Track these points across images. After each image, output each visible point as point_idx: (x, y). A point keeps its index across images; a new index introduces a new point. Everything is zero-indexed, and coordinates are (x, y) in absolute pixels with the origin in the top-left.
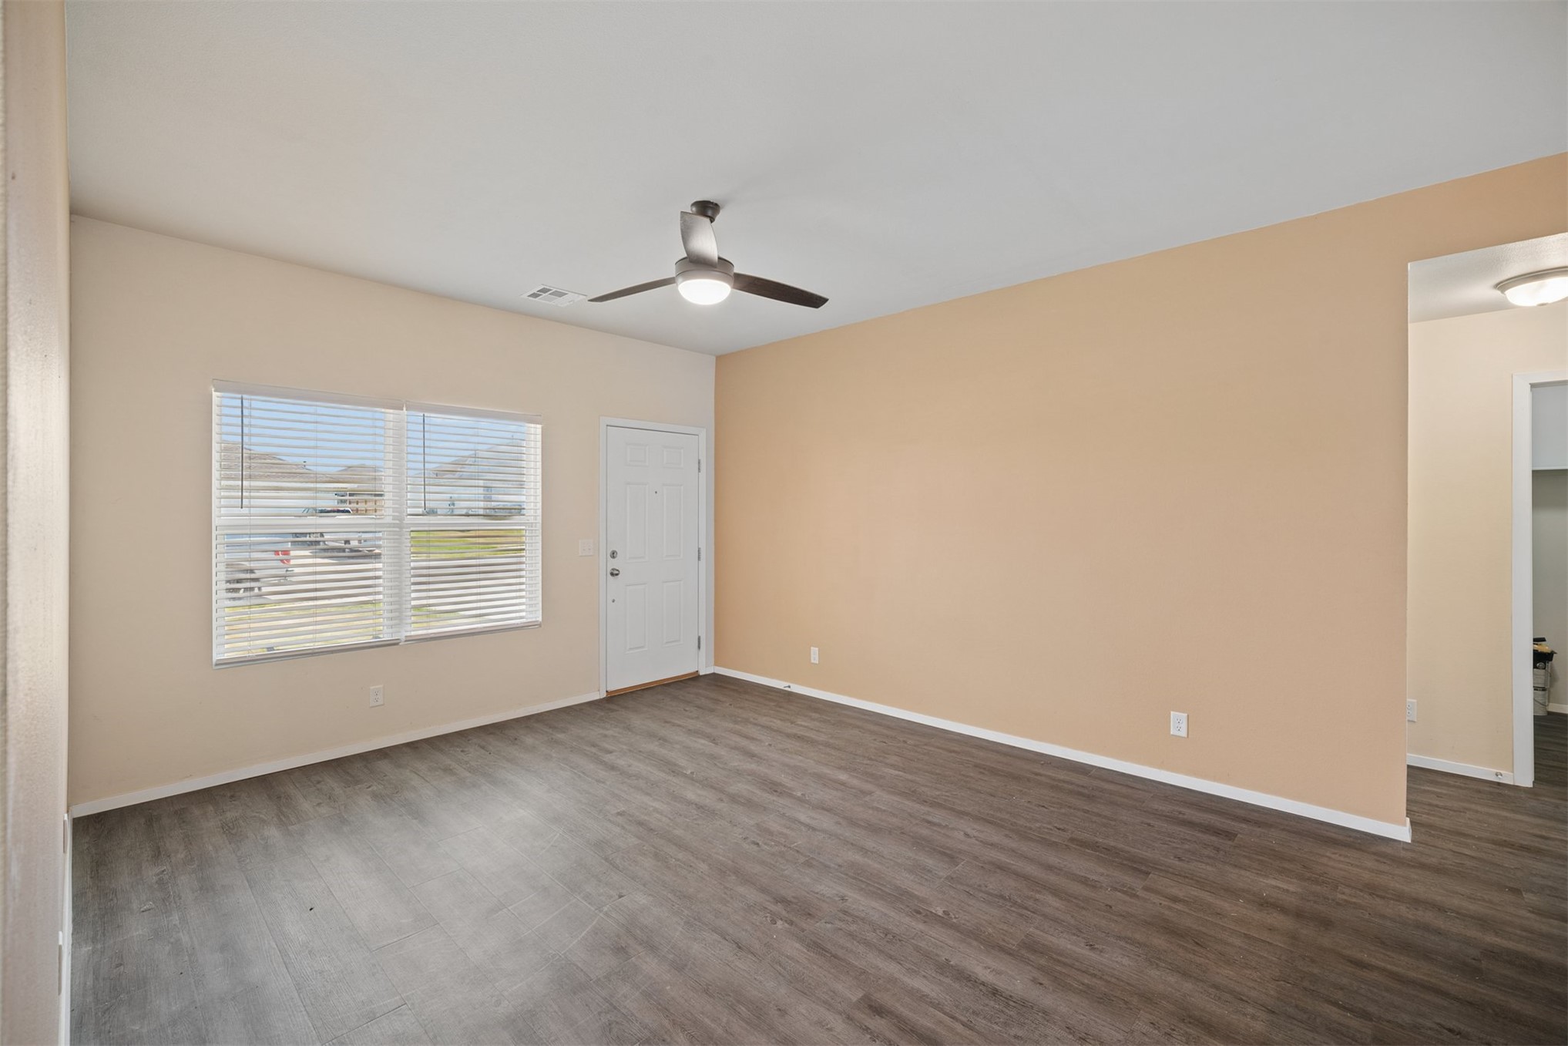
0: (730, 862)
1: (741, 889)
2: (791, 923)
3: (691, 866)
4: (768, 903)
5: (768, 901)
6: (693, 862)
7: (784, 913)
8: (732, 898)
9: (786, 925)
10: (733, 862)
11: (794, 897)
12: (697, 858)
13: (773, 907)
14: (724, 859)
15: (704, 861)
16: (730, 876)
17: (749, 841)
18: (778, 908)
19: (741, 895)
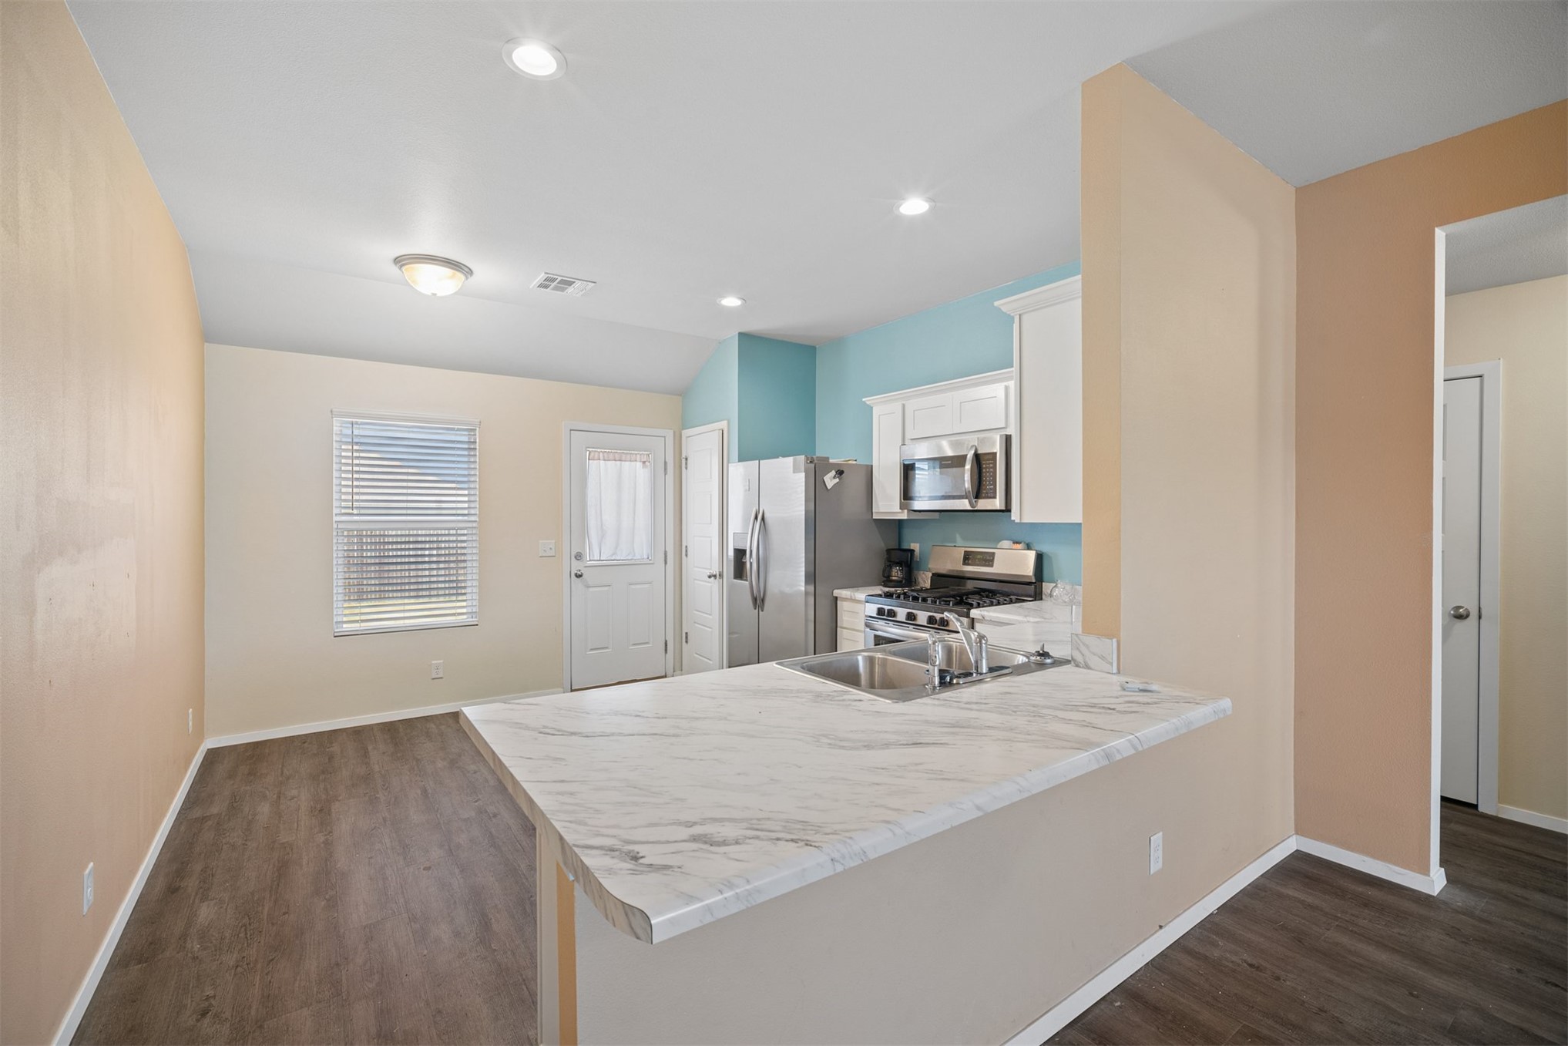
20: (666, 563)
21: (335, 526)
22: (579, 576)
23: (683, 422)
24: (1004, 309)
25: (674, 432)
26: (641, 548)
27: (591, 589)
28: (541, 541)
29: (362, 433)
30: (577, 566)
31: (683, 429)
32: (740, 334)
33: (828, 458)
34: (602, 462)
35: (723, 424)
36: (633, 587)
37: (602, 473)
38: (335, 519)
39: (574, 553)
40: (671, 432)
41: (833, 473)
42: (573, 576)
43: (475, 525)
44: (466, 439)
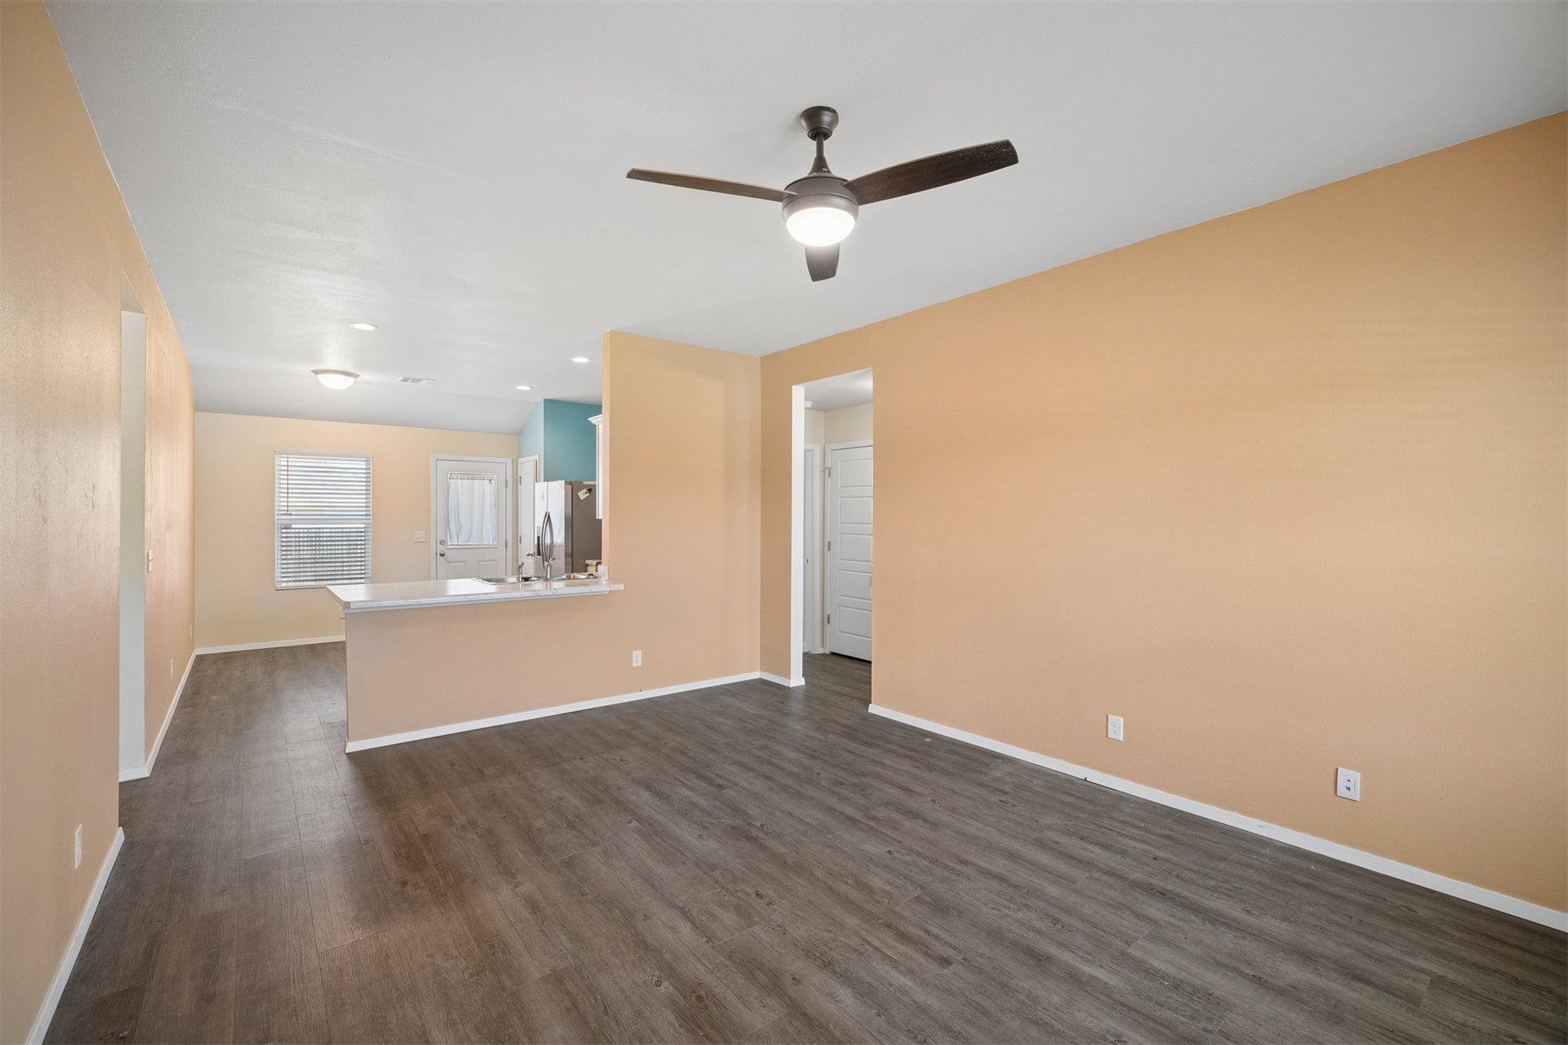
0: (792, 876)
1: (783, 850)
2: (750, 824)
3: (831, 875)
4: (764, 837)
5: (762, 839)
6: (829, 879)
7: (752, 830)
8: (792, 844)
9: (754, 823)
10: (789, 876)
11: (741, 840)
12: (825, 883)
13: (760, 834)
14: (797, 879)
15: (818, 878)
16: (793, 863)
17: (767, 900)
18: (755, 833)
19: (784, 845)
20: (506, 547)
21: (276, 522)
22: (442, 555)
23: (518, 454)
24: (592, 422)
25: (513, 460)
26: (489, 539)
27: (452, 564)
28: (416, 532)
29: (294, 464)
30: (441, 549)
31: (520, 457)
32: (545, 400)
33: (582, 482)
34: (459, 481)
35: (536, 457)
36: (482, 563)
37: (460, 488)
38: (277, 517)
39: (439, 540)
40: (511, 460)
41: (585, 490)
42: (438, 555)
43: (370, 521)
44: (364, 467)
